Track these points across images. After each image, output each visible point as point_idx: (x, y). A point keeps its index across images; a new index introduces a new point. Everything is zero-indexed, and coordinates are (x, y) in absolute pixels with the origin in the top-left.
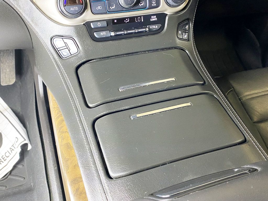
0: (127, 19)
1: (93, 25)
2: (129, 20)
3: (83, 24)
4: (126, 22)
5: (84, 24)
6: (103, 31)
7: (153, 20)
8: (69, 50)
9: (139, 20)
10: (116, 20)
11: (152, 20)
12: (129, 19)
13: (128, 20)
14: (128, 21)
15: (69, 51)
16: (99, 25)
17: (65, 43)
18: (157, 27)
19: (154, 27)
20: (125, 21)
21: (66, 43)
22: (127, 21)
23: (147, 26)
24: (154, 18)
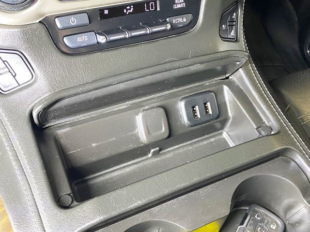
0: (128, 8)
1: (60, 22)
2: (132, 9)
3: (38, 21)
4: (127, 12)
5: (40, 22)
6: (82, 33)
7: (179, 6)
8: (14, 75)
9: (152, 8)
10: (107, 11)
11: (176, 7)
12: (132, 6)
13: (130, 9)
14: (131, 11)
15: (14, 77)
16: (73, 21)
17: (4, 61)
18: (185, 20)
19: (180, 20)
20: (125, 11)
21: (6, 62)
22: (129, 11)
23: (168, 19)
24: (181, 3)
